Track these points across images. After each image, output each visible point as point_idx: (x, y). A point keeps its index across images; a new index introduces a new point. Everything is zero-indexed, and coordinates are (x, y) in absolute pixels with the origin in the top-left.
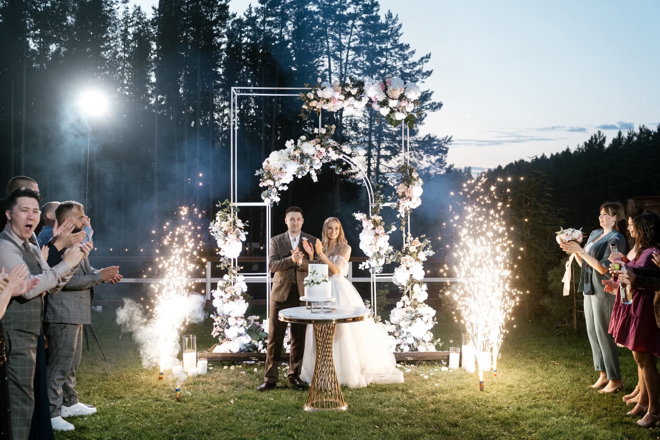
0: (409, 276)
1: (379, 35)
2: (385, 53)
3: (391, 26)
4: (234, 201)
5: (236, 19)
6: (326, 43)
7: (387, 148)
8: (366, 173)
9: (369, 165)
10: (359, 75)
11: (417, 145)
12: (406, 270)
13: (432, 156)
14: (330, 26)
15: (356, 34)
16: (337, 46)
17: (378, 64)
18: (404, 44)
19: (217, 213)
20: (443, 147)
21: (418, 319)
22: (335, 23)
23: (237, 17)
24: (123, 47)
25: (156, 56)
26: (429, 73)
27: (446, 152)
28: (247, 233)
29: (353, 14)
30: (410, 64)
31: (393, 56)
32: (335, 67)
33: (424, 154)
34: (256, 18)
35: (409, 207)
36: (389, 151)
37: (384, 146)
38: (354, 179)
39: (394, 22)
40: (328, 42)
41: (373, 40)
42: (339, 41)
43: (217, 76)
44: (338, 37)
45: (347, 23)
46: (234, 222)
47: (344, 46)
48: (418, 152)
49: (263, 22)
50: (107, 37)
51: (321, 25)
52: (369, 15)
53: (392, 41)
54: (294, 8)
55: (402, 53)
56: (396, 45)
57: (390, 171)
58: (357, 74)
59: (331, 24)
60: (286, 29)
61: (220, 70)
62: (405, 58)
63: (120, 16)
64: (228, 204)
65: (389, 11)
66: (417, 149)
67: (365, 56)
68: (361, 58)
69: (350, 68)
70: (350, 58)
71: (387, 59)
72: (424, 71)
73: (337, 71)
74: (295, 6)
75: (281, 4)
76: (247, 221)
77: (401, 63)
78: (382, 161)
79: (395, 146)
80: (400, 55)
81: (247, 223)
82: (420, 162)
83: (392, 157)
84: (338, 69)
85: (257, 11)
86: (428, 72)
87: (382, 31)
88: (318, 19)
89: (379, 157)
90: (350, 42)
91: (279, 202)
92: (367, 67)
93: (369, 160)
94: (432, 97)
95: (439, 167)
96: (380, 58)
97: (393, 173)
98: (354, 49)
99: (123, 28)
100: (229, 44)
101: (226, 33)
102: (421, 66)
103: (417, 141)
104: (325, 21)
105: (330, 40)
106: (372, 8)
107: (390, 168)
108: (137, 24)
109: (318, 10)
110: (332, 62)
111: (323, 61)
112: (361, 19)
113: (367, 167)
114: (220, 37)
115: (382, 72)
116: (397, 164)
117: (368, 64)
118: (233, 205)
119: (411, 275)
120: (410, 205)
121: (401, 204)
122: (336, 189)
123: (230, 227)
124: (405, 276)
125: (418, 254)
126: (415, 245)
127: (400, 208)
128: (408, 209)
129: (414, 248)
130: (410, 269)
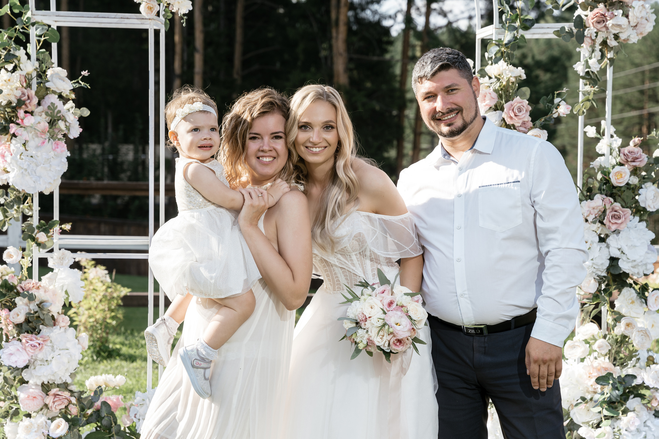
0: (607, 263)
4: (42, 6)
12: (597, 246)
21: (633, 403)
28: (86, 112)
35: (616, 37)
46: (41, 75)
64: (20, 13)
76: (85, 73)
81: (84, 79)
91: (190, 15)
118: (34, 17)
119: (614, 260)
120: (623, 31)
121: (591, 25)
122: (337, 32)
123: (25, 91)
124: (592, 260)
125: (641, 191)
126: (627, 161)
127: (587, 40)
128: (612, 43)
129: (625, 173)
130: (611, 240)
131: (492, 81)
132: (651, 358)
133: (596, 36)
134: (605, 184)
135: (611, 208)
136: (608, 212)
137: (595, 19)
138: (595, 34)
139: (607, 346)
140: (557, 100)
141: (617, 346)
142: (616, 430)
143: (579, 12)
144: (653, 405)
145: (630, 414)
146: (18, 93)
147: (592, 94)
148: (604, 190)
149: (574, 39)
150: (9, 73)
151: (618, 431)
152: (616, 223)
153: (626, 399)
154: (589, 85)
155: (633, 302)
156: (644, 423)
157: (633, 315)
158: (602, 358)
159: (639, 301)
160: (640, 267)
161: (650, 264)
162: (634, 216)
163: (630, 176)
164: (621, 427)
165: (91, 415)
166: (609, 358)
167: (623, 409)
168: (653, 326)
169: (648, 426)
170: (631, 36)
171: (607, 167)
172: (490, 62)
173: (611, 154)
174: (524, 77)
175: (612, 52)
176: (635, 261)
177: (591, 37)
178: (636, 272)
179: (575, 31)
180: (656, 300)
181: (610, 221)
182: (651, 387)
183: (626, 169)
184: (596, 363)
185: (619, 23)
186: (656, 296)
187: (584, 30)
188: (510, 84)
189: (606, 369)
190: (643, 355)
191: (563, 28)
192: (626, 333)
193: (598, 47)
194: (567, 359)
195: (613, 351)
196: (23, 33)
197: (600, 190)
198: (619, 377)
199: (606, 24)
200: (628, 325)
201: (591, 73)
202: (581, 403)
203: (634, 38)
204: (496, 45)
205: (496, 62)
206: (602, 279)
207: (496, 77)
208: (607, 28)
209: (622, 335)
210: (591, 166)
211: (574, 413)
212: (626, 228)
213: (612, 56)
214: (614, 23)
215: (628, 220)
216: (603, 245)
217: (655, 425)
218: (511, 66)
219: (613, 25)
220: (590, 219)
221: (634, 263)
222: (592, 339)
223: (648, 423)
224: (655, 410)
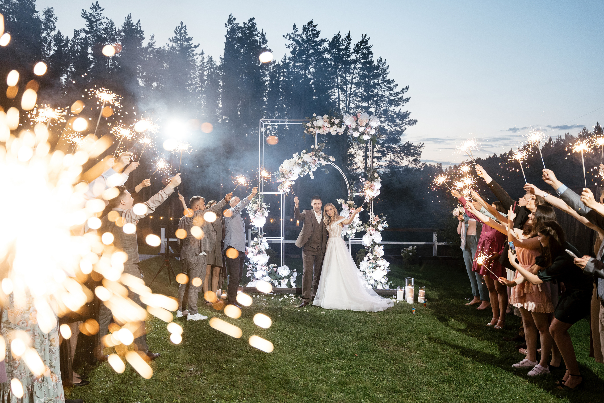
1: (373, 74)
2: (377, 86)
3: (381, 67)
5: (275, 64)
6: (336, 80)
7: (378, 152)
9: (366, 163)
10: (359, 101)
11: (399, 149)
13: (410, 157)
14: (339, 68)
15: (357, 74)
16: (344, 82)
17: (372, 94)
18: (391, 80)
20: (417, 151)
22: (342, 66)
23: (277, 63)
24: (200, 84)
25: (222, 90)
26: (408, 100)
27: (419, 154)
28: (269, 211)
29: (354, 60)
30: (394, 94)
31: (383, 88)
32: (342, 96)
33: (404, 155)
34: (289, 63)
36: (380, 154)
37: (376, 150)
38: (355, 173)
39: (383, 65)
40: (338, 79)
41: (369, 77)
42: (345, 78)
43: (263, 103)
44: (344, 76)
45: (350, 66)
47: (349, 82)
48: (400, 154)
49: (294, 66)
50: (190, 77)
51: (333, 68)
52: (365, 60)
53: (382, 78)
54: (314, 57)
55: (389, 85)
56: (384, 80)
58: (358, 101)
59: (340, 67)
60: (309, 71)
61: (265, 99)
62: (391, 89)
63: (198, 64)
65: (380, 57)
66: (399, 152)
67: (363, 89)
68: (360, 90)
69: (353, 97)
70: (352, 90)
71: (378, 90)
72: (404, 98)
73: (344, 99)
74: (315, 55)
75: (305, 54)
77: (388, 93)
78: (375, 160)
79: (384, 150)
80: (387, 87)
81: (269, 205)
82: (401, 161)
83: (382, 157)
84: (344, 97)
85: (290, 59)
86: (407, 98)
87: (375, 71)
88: (331, 64)
89: (374, 157)
90: (352, 79)
91: (290, 192)
92: (365, 96)
93: (365, 160)
94: (410, 116)
95: (415, 164)
96: (373, 90)
98: (355, 84)
99: (200, 72)
100: (271, 81)
101: (269, 74)
102: (402, 95)
103: (399, 146)
104: (336, 65)
105: (339, 78)
106: (368, 56)
107: (381, 166)
108: (210, 68)
109: (331, 58)
110: (340, 93)
111: (334, 92)
112: (360, 63)
113: (364, 165)
114: (265, 77)
115: (375, 99)
116: (386, 163)
117: (365, 94)
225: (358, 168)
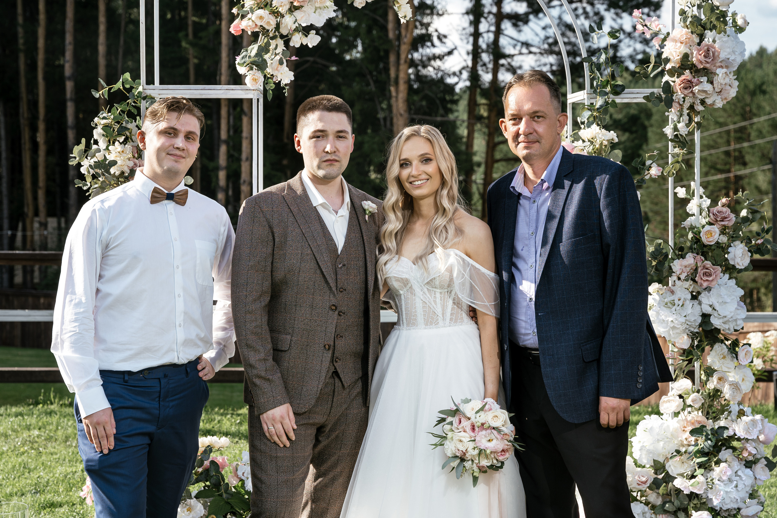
0: (699, 320)
4: (150, 81)
8: (468, 53)
9: (476, 35)
12: (689, 304)
13: (625, 15)
19: (96, 114)
35: (703, 102)
38: (438, 69)
57: (524, 50)
64: (132, 88)
78: (507, 26)
83: (531, 17)
89: (500, 17)
91: (292, 84)
93: (476, 23)
95: (641, 42)
97: (531, 56)
107: (526, 45)
113: (471, 39)
116: (542, 34)
118: (146, 91)
119: (706, 317)
120: (708, 96)
121: (679, 91)
122: (397, 91)
123: (137, 161)
124: (685, 316)
125: (730, 249)
126: (717, 221)
127: (675, 105)
128: (700, 108)
129: (715, 232)
130: (703, 297)
131: (585, 144)
132: (742, 412)
133: (684, 101)
134: (696, 243)
135: (702, 265)
136: (699, 269)
137: (682, 85)
138: (683, 100)
139: (700, 399)
140: (648, 163)
141: (710, 400)
142: (709, 480)
143: (666, 78)
144: (744, 455)
145: (723, 465)
146: (131, 164)
147: (681, 156)
148: (695, 249)
149: (663, 103)
150: (123, 145)
151: (711, 480)
152: (707, 280)
153: (719, 451)
154: (678, 147)
155: (724, 357)
156: (736, 473)
157: (725, 369)
158: (696, 412)
159: (730, 356)
160: (730, 323)
161: (739, 319)
162: (724, 274)
163: (720, 235)
164: (714, 477)
165: (202, 473)
166: (702, 412)
167: (715, 460)
168: (743, 379)
169: (740, 476)
170: (717, 101)
171: (697, 226)
172: (582, 126)
173: (701, 214)
174: (616, 140)
175: (699, 116)
176: (725, 317)
177: (679, 103)
178: (727, 328)
179: (663, 96)
180: (746, 354)
181: (702, 279)
182: (742, 437)
183: (716, 229)
184: (689, 418)
185: (705, 89)
186: (745, 350)
187: (672, 96)
188: (603, 147)
189: (699, 422)
190: (735, 408)
191: (653, 93)
192: (719, 387)
193: (686, 112)
194: (662, 414)
195: (706, 406)
196: (135, 107)
197: (691, 249)
198: (712, 429)
199: (692, 90)
200: (720, 379)
201: (679, 136)
202: (676, 455)
203: (719, 104)
204: (589, 109)
205: (589, 126)
206: (695, 335)
207: (589, 141)
208: (694, 94)
209: (714, 389)
210: (682, 226)
211: (670, 466)
212: (717, 285)
213: (699, 120)
214: (700, 89)
215: (718, 278)
216: (696, 302)
217: (745, 475)
218: (603, 131)
219: (699, 90)
220: (683, 277)
221: (725, 319)
222: (686, 394)
223: (740, 473)
224: (746, 461)
225: (450, 53)
